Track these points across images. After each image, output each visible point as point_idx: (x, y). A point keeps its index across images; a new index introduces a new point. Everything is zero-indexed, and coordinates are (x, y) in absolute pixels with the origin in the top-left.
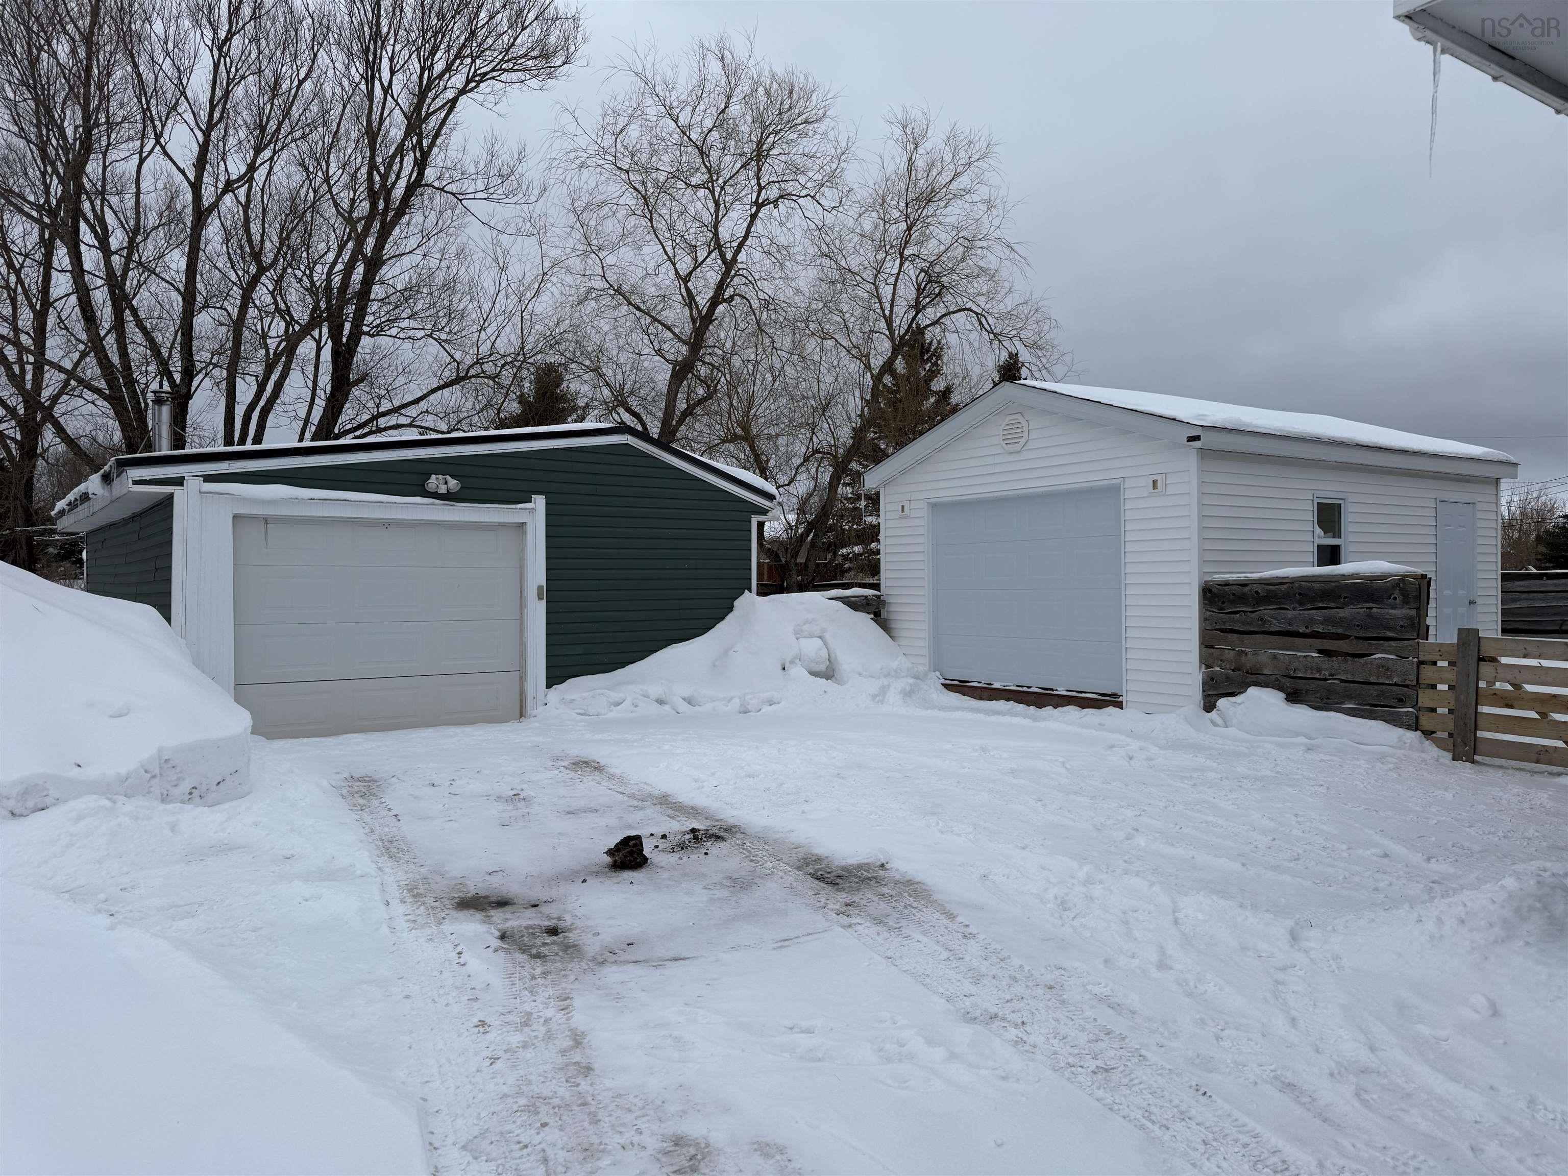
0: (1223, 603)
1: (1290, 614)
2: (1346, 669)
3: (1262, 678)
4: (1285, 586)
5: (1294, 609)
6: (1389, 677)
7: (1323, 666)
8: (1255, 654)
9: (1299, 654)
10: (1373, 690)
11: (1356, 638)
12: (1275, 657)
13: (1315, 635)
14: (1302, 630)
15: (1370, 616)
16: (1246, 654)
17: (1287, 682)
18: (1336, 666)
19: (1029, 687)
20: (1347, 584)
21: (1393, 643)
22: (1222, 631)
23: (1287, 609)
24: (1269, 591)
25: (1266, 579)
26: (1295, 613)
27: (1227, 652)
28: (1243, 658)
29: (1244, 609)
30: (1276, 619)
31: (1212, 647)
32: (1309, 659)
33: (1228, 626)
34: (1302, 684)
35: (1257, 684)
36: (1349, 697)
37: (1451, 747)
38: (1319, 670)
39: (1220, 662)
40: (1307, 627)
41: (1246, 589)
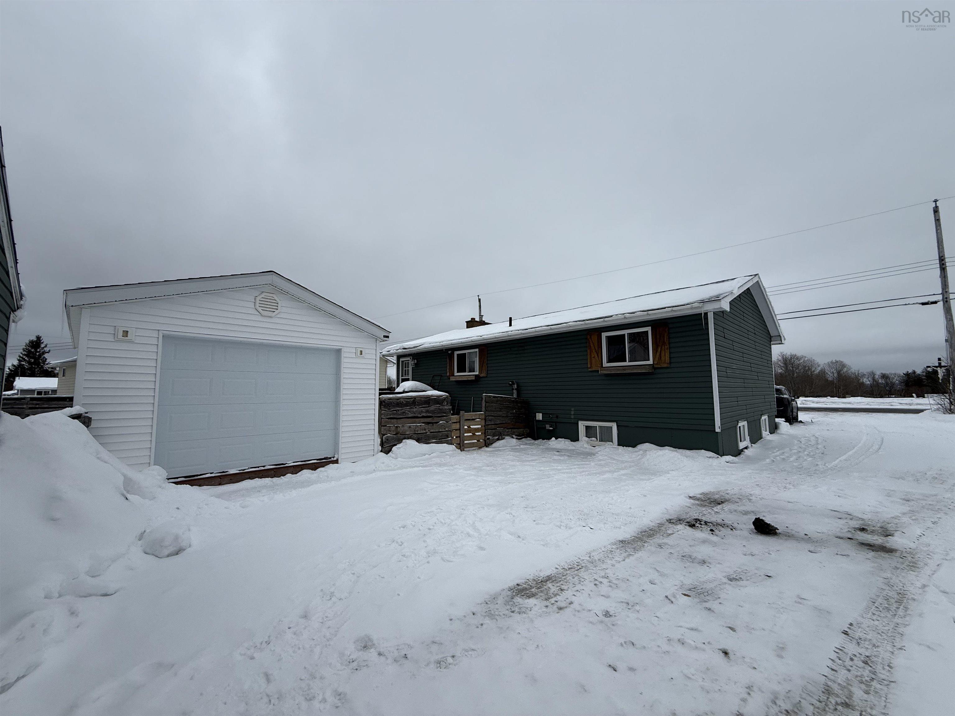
0: (390, 407)
1: (415, 410)
2: (435, 429)
3: (406, 436)
4: (413, 399)
5: (416, 408)
6: (445, 429)
7: (426, 428)
8: (403, 426)
9: (418, 425)
10: (440, 434)
11: (435, 417)
12: (410, 427)
13: (423, 417)
14: (419, 416)
15: (439, 409)
16: (400, 427)
17: (415, 436)
18: (430, 427)
19: (264, 466)
20: (432, 398)
21: (445, 418)
22: (388, 418)
23: (413, 408)
24: (407, 401)
25: (404, 397)
26: (416, 409)
27: (392, 427)
28: (399, 429)
29: (398, 409)
30: (410, 412)
31: (386, 426)
32: (422, 426)
33: (392, 416)
34: (420, 436)
35: (405, 439)
36: (433, 438)
37: (459, 448)
38: (425, 430)
39: (389, 432)
40: (420, 414)
41: (398, 401)
